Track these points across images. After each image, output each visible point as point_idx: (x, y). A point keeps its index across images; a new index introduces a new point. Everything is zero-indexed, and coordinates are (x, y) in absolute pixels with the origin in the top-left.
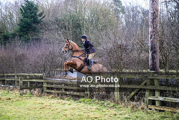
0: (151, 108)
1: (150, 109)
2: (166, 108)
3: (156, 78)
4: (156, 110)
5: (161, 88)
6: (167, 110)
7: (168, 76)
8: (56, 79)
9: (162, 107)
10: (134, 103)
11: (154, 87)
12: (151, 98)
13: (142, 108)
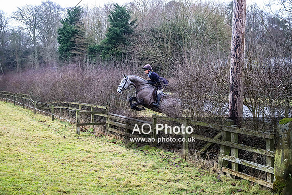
0: (225, 171)
1: (225, 173)
2: (243, 175)
3: (233, 131)
4: (231, 175)
5: (239, 146)
6: (245, 178)
7: (247, 131)
8: (120, 116)
9: (238, 173)
10: (206, 161)
11: (230, 142)
12: (226, 158)
13: (214, 170)
